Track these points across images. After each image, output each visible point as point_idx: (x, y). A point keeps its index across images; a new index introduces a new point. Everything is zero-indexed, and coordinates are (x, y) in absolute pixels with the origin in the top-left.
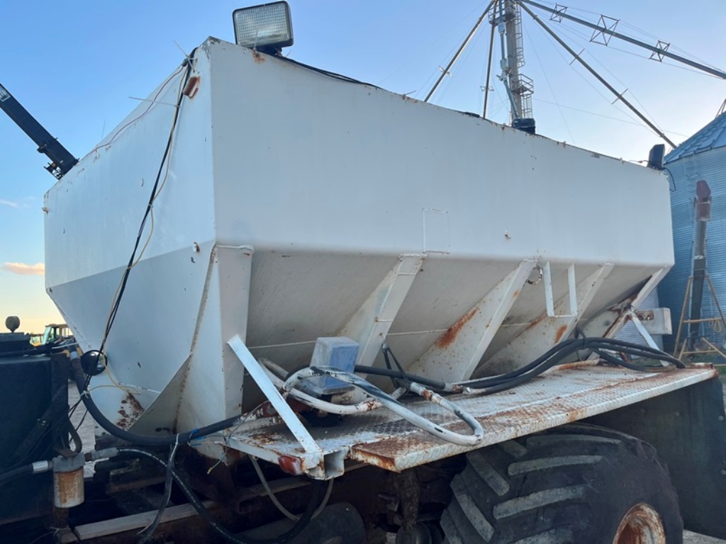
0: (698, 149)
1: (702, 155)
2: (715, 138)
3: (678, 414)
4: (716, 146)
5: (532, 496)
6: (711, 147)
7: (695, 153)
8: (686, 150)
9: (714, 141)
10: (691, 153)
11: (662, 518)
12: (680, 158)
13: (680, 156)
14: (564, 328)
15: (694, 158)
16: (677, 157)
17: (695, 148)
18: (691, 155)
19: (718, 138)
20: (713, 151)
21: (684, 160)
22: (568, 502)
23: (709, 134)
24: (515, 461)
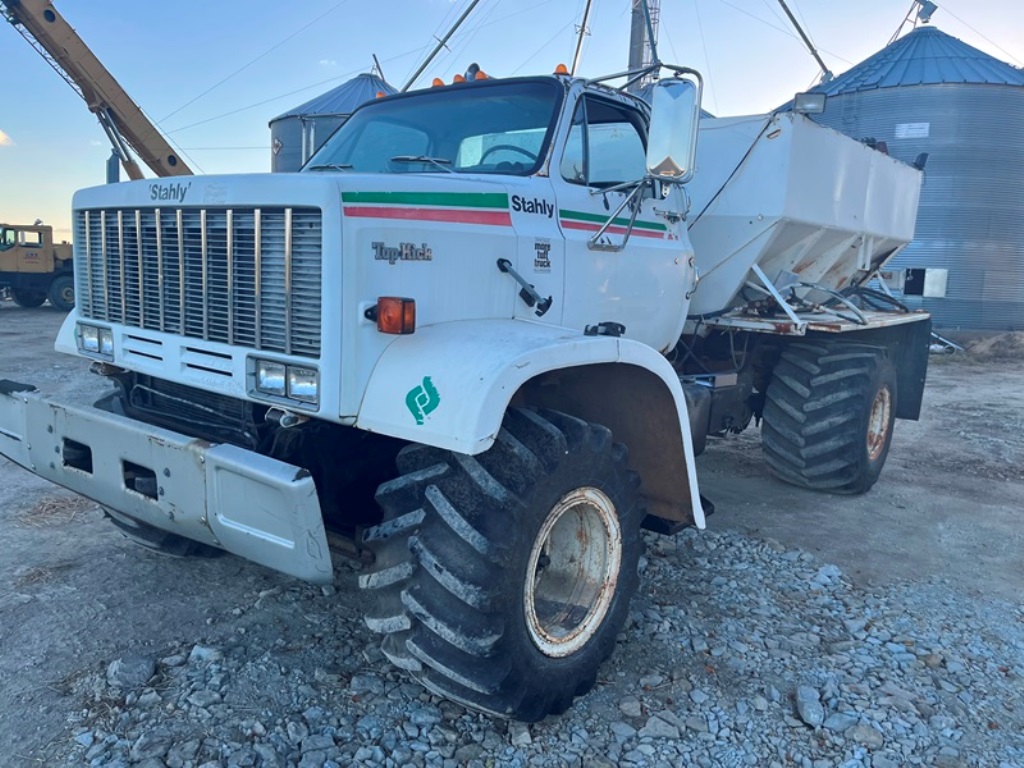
0: (862, 86)
1: (865, 94)
2: (884, 74)
3: (897, 343)
4: (884, 85)
5: (837, 373)
6: (877, 86)
7: (858, 90)
8: (847, 85)
9: (882, 78)
10: (854, 89)
11: (891, 398)
12: (839, 94)
13: (840, 91)
14: (844, 279)
15: (856, 96)
16: (836, 92)
17: (859, 84)
18: (853, 92)
19: (888, 74)
20: (879, 90)
21: (844, 98)
22: (859, 375)
23: (877, 67)
24: (821, 356)
